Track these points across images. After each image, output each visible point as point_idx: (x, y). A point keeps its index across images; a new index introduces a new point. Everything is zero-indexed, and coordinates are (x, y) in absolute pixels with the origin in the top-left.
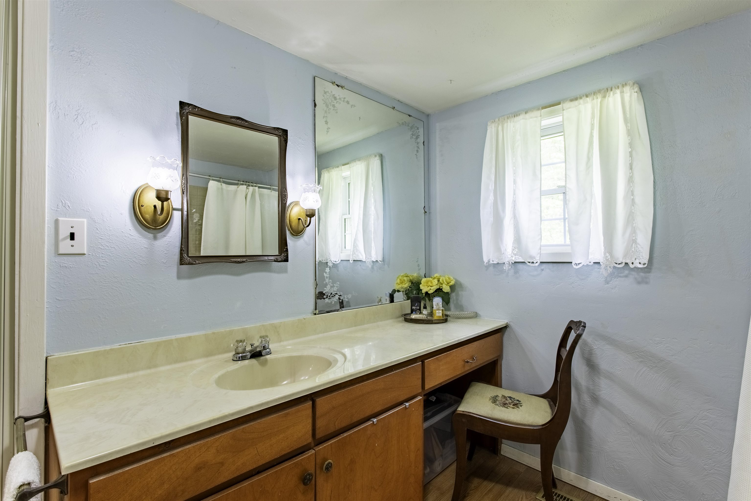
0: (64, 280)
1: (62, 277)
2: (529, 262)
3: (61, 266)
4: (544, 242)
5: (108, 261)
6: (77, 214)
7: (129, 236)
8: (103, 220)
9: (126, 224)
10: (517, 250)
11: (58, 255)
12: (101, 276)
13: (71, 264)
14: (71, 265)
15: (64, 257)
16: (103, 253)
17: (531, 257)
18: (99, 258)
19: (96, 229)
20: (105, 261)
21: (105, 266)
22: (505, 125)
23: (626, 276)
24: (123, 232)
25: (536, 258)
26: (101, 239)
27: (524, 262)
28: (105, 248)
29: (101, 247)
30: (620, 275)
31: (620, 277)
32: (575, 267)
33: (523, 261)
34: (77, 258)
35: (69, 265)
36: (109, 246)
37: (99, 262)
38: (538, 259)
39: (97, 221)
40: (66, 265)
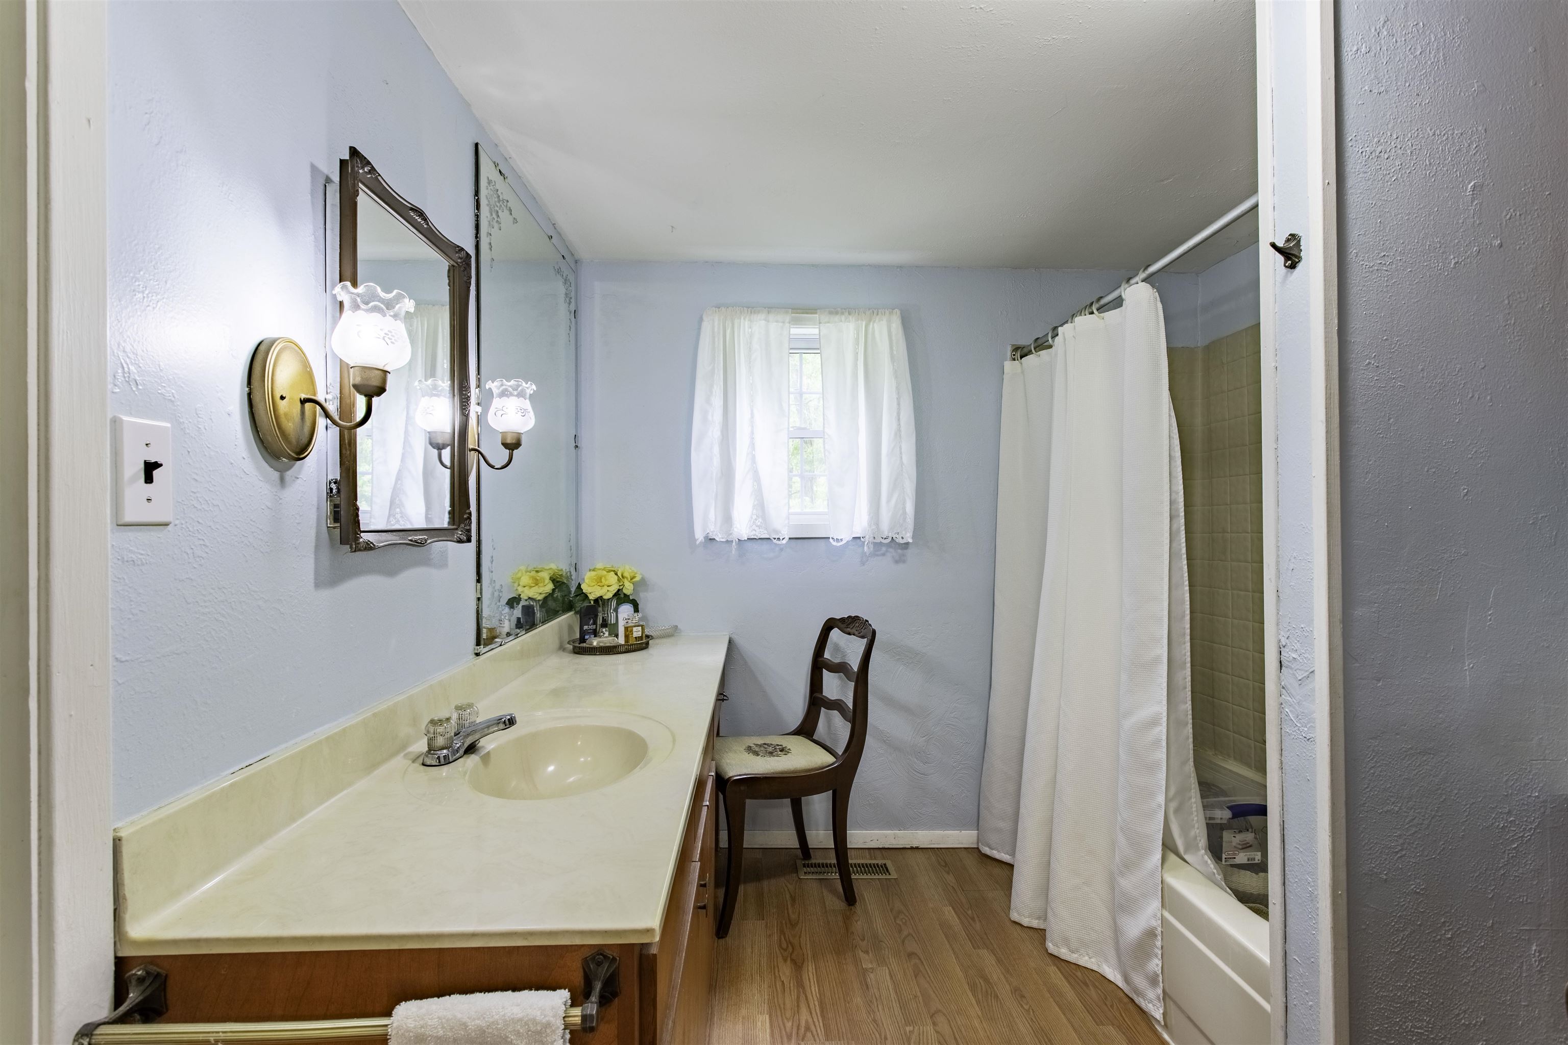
0: (131, 601)
1: (126, 594)
2: (775, 539)
3: (123, 558)
4: (791, 511)
5: (208, 544)
6: (151, 405)
7: (242, 476)
8: (198, 427)
9: (236, 443)
10: (760, 520)
11: (118, 525)
12: (198, 586)
13: (143, 552)
14: (142, 557)
15: (129, 534)
16: (200, 521)
17: (777, 532)
18: (193, 536)
19: (187, 453)
20: (204, 545)
21: (203, 558)
22: (736, 321)
23: (884, 555)
24: (232, 464)
25: (782, 532)
26: (196, 480)
27: (769, 539)
28: (203, 506)
29: (196, 506)
30: (877, 553)
31: (877, 555)
32: (835, 543)
33: (768, 537)
34: (153, 535)
35: (140, 557)
36: (209, 502)
37: (193, 547)
38: (786, 534)
39: (188, 431)
40: (134, 556)
